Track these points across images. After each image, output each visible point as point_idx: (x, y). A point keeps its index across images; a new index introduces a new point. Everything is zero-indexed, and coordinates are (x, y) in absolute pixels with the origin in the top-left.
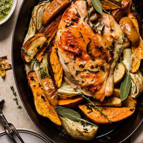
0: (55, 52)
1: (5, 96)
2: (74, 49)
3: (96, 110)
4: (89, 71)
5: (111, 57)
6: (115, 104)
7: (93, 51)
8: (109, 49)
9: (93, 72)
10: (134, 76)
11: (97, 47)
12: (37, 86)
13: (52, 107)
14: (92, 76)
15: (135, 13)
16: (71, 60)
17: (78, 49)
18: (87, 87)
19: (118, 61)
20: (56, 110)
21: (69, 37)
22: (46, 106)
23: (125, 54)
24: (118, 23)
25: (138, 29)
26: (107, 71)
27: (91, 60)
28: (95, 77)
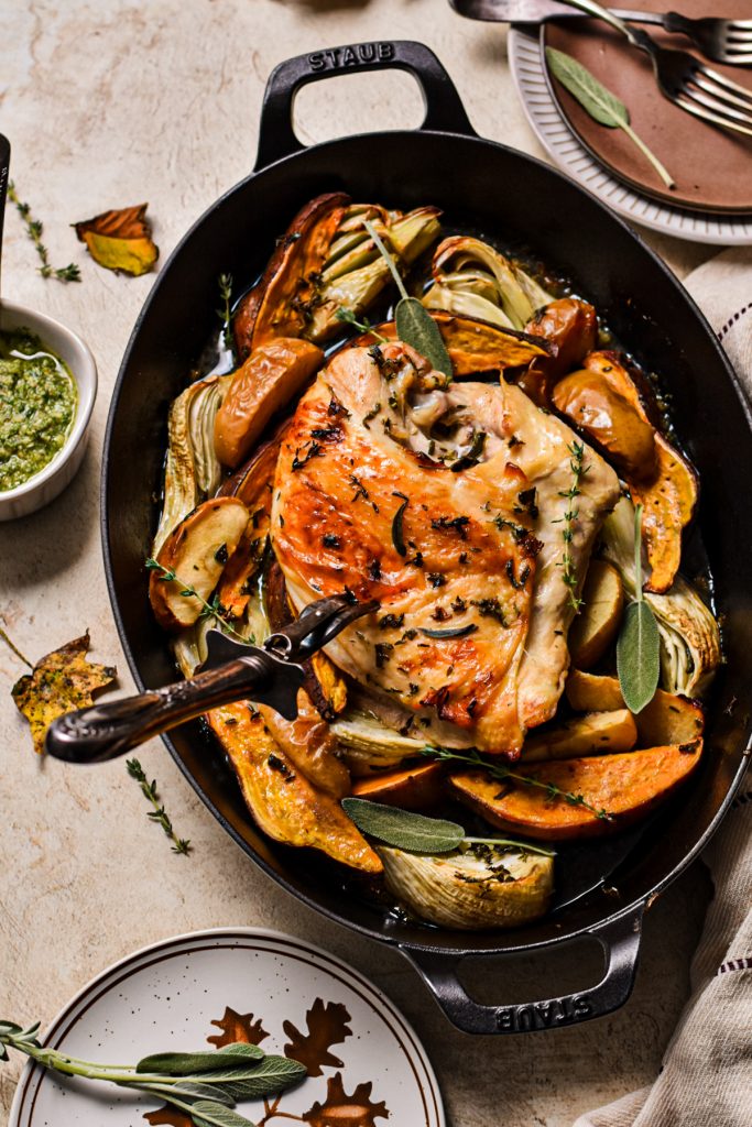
1: (109, 809)
10: (665, 602)
12: (244, 721)
13: (326, 801)
22: (300, 801)
25: (639, 406)
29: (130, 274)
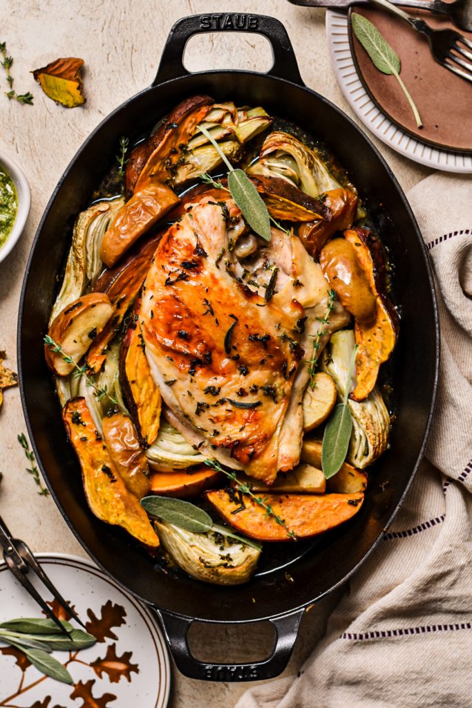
0: (138, 346)
2: (190, 345)
3: (254, 505)
4: (232, 402)
5: (293, 359)
6: (309, 487)
7: (244, 350)
8: (290, 339)
9: (243, 406)
10: (361, 408)
11: (256, 339)
12: (92, 439)
13: (133, 498)
14: (241, 415)
15: (366, 225)
16: (181, 375)
17: (200, 346)
18: (227, 447)
19: (315, 367)
20: (144, 505)
21: (177, 314)
22: (117, 496)
23: (335, 346)
24: (317, 260)
25: (372, 276)
26: (284, 400)
27: (238, 372)
28: (248, 418)
29: (66, 107)
